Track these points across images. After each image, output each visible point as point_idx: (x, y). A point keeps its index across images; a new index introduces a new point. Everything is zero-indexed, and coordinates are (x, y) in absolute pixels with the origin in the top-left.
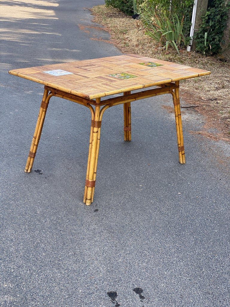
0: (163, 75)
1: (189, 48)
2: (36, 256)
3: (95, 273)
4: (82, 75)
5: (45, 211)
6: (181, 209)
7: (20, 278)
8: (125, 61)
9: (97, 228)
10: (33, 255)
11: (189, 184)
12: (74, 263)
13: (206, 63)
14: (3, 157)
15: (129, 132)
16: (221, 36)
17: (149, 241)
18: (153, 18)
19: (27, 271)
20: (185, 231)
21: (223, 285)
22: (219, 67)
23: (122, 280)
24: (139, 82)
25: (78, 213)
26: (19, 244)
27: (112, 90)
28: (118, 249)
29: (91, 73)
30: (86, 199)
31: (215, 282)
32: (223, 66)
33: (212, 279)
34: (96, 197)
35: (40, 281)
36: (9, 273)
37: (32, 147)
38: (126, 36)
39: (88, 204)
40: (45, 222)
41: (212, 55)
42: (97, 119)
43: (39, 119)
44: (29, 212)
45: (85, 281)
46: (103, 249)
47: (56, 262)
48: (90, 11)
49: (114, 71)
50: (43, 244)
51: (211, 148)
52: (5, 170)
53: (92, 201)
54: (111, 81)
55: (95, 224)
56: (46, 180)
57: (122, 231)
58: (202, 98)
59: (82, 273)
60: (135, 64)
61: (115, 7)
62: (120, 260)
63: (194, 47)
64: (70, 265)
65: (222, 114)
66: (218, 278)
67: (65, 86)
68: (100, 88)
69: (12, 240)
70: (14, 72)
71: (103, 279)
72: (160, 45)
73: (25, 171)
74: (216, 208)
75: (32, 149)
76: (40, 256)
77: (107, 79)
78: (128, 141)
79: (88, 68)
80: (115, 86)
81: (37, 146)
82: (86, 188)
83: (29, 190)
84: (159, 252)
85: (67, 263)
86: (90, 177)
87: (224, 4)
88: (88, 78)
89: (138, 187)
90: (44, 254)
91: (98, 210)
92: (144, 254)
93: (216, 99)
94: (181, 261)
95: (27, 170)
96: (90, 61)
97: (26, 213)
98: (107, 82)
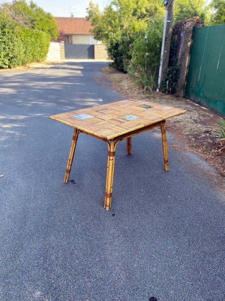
0: (156, 115)
1: (158, 90)
2: (71, 264)
3: (117, 280)
4: (100, 118)
5: (77, 217)
6: (173, 210)
7: (59, 290)
8: (128, 104)
9: (115, 232)
10: (69, 263)
11: (175, 188)
12: (101, 270)
13: (169, 98)
14: (50, 170)
15: (130, 149)
16: (176, 83)
17: (155, 244)
18: (136, 74)
19: (65, 281)
20: (180, 232)
21: (218, 289)
22: (176, 101)
23: (139, 288)
24: (140, 122)
25: (101, 218)
26: (58, 251)
27: (123, 131)
28: (133, 253)
29: (106, 116)
30: (106, 206)
31: (212, 286)
32: (178, 100)
33: (209, 283)
34: (112, 202)
35: (74, 292)
36: (50, 285)
37: (68, 166)
38: (121, 84)
39: (107, 209)
40: (78, 228)
41: (171, 94)
42: (112, 151)
43: (71, 148)
44: (66, 219)
45: (110, 290)
46: (122, 253)
47: (87, 269)
48: (100, 70)
49: (122, 113)
50: (76, 251)
51: (183, 157)
52: (51, 181)
53: (110, 207)
54: (121, 122)
55: (114, 229)
56: (78, 189)
57: (134, 234)
58: (171, 121)
59: (107, 281)
60: (134, 107)
61: (114, 68)
62: (136, 265)
63: (161, 89)
64: (97, 272)
65: (185, 132)
66: (214, 282)
67: (89, 129)
68: (114, 129)
69: (53, 247)
70: (52, 117)
71: (124, 288)
72: (141, 88)
73: (64, 182)
74: (196, 208)
75: (68, 167)
76: (74, 263)
77: (118, 121)
78: (129, 154)
79: (104, 112)
80: (124, 127)
81: (71, 165)
82: (106, 198)
83: (66, 198)
84: (164, 255)
85: (95, 271)
86: (109, 191)
87: (178, 64)
88: (105, 120)
89: (140, 192)
90: (77, 261)
91: (115, 214)
92: (153, 257)
93: (179, 122)
94: (181, 263)
95: (65, 181)
96: (105, 106)
97: (64, 220)
98: (119, 123)
